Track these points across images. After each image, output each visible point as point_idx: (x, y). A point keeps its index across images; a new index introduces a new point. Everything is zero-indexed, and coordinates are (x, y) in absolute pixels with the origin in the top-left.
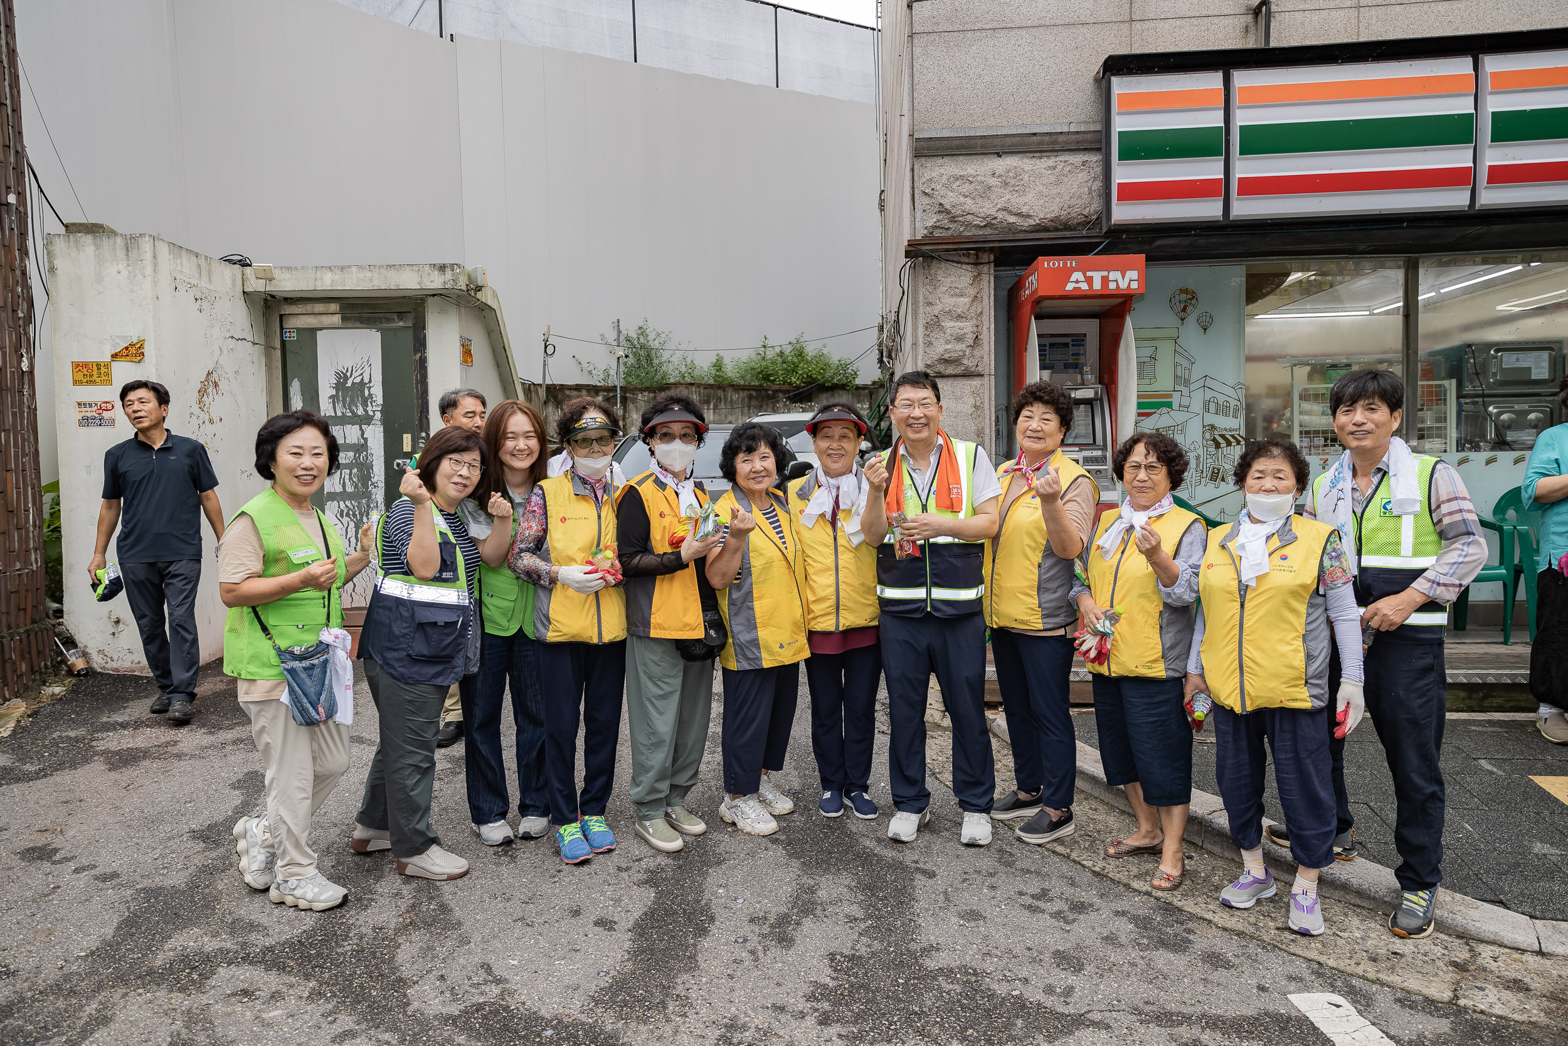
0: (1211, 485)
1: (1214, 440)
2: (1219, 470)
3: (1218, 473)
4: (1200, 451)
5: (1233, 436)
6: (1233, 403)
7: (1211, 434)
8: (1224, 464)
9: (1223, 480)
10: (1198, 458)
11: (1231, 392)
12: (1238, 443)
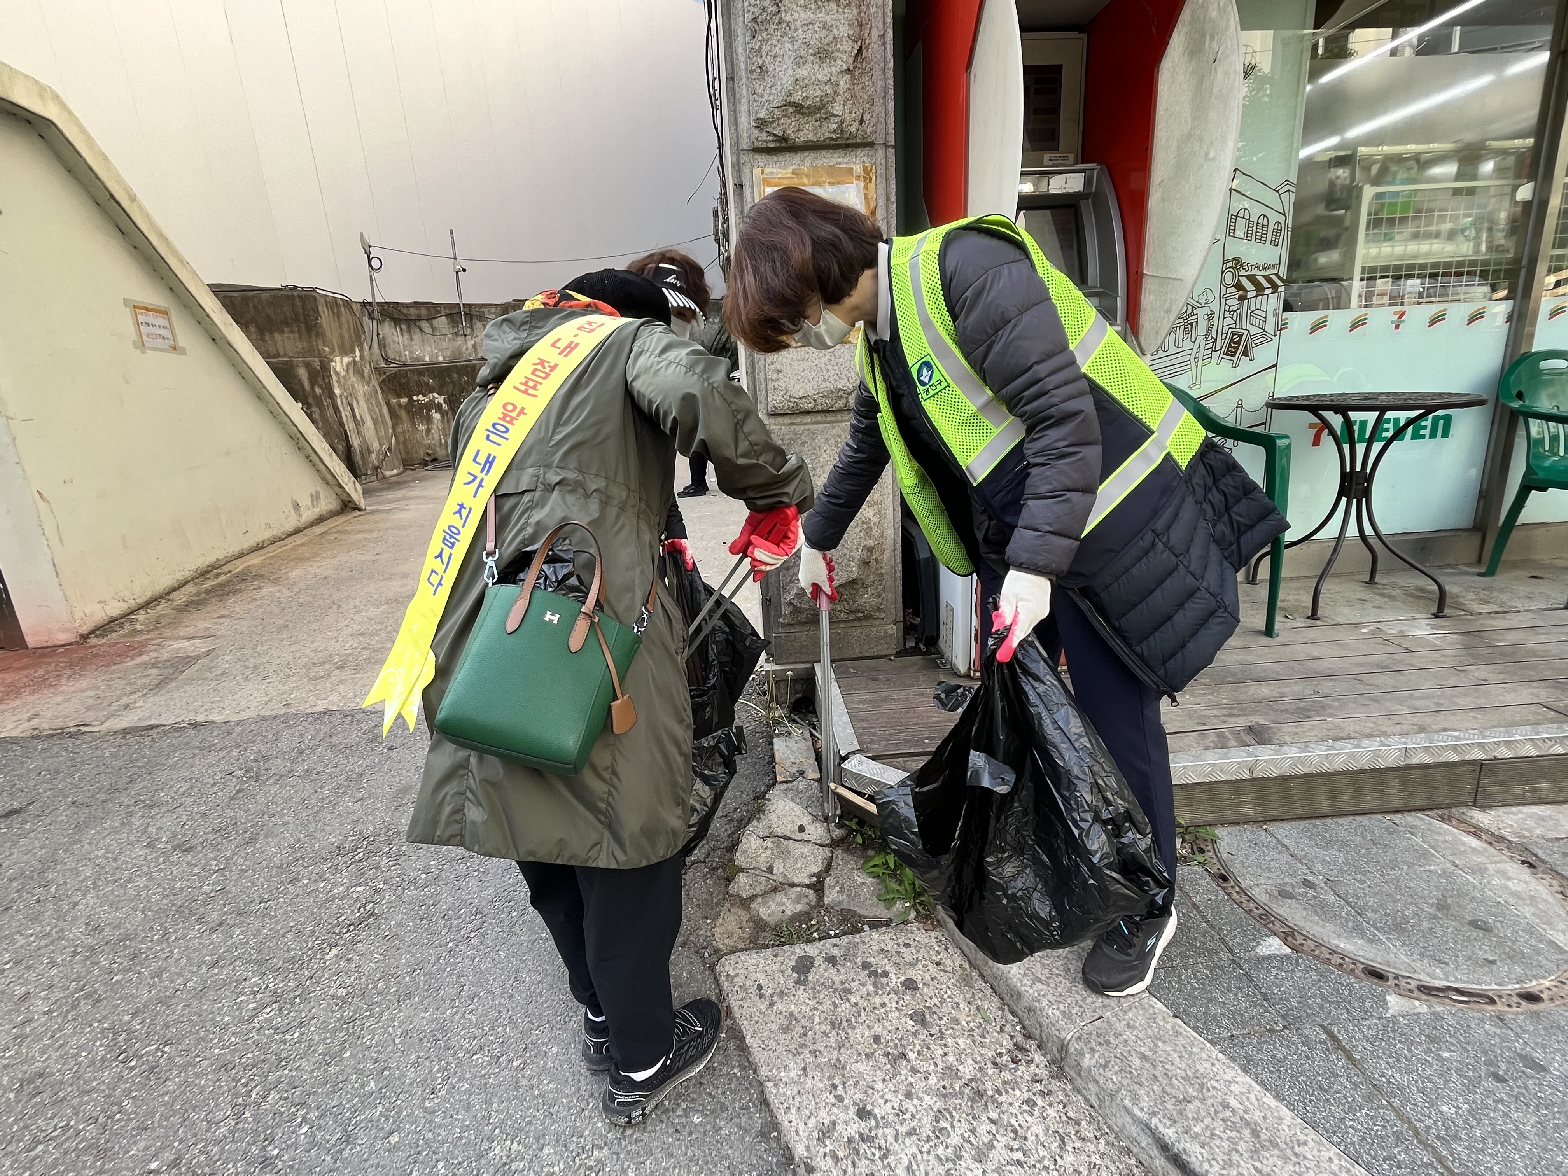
0: (1226, 364)
1: (1239, 286)
2: (1241, 336)
3: (1239, 342)
4: (1215, 306)
5: (1268, 278)
6: (1274, 217)
7: (1234, 275)
8: (1249, 327)
9: (1245, 353)
10: (1210, 317)
11: (1271, 198)
12: (1275, 287)
